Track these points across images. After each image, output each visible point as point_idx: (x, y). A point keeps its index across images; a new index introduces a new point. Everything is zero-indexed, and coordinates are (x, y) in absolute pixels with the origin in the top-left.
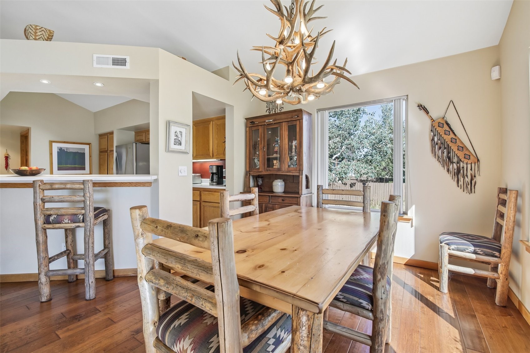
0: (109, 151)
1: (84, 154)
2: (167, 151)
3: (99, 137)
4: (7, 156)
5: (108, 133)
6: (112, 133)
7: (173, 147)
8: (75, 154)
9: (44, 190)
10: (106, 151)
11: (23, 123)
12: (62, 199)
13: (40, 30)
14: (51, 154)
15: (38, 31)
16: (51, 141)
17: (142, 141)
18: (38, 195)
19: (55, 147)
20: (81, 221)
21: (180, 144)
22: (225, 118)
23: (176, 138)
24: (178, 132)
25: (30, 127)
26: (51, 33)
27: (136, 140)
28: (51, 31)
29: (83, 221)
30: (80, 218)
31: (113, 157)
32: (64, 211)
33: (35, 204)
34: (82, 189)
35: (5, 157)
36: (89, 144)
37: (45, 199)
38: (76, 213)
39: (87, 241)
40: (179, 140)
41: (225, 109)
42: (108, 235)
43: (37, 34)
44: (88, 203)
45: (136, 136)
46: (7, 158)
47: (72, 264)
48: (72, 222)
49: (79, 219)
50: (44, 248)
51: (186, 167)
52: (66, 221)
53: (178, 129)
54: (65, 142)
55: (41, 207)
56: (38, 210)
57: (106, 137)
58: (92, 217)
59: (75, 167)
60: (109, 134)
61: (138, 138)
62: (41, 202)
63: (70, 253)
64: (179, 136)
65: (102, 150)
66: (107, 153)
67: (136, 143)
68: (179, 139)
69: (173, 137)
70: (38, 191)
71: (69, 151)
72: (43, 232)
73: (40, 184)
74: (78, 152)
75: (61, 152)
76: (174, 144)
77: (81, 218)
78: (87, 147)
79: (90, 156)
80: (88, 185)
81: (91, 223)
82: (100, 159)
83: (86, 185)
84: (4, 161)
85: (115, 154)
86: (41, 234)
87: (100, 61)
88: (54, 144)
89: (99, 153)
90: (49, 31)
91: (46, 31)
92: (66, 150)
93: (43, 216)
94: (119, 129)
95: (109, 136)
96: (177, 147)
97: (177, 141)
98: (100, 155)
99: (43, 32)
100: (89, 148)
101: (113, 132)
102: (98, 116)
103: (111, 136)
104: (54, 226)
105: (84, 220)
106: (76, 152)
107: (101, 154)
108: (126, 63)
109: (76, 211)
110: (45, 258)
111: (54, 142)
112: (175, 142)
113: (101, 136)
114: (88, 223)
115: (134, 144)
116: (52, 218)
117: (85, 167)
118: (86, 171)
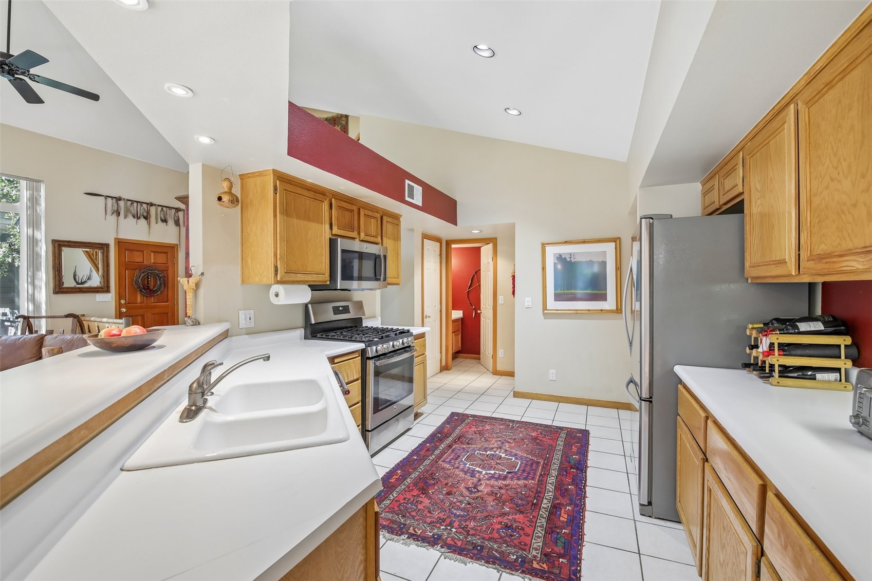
4: (513, 274)
14: (544, 269)
16: (544, 244)
17: (713, 207)
25: (515, 222)
27: (703, 210)
35: (512, 276)
36: (615, 240)
45: (703, 197)
46: (514, 278)
54: (566, 243)
59: (587, 295)
61: (707, 201)
71: (575, 260)
75: (561, 261)
78: (610, 249)
79: (617, 269)
88: (548, 248)
100: (616, 248)
102: (628, 167)
111: (549, 244)
117: (606, 294)
118: (609, 304)
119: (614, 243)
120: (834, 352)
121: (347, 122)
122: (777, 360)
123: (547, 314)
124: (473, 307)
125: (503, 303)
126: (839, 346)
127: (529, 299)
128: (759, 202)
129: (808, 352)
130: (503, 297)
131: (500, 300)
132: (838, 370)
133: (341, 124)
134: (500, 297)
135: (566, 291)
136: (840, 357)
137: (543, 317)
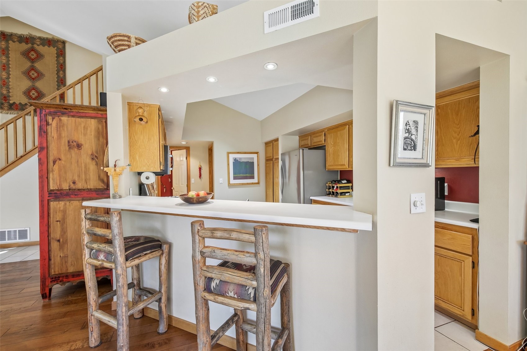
0: (274, 160)
1: (253, 163)
2: (392, 165)
3: (265, 145)
4: (200, 167)
5: (273, 140)
6: (277, 140)
7: (402, 154)
8: (247, 163)
9: (204, 238)
10: (272, 160)
11: (209, 139)
12: (226, 257)
13: (203, 7)
14: (228, 165)
15: (200, 9)
16: (228, 153)
17: (307, 146)
18: (197, 245)
19: (232, 157)
20: (252, 299)
21: (414, 148)
22: (479, 87)
23: (407, 135)
24: (411, 123)
25: (213, 141)
26: (214, 9)
27: (300, 146)
28: (214, 5)
29: (255, 300)
30: (250, 293)
31: (278, 166)
32: (229, 277)
33: (194, 260)
34: (253, 243)
35: (199, 168)
36: (257, 153)
37: (205, 253)
38: (244, 283)
39: (261, 340)
40: (412, 140)
41: (479, 68)
42: (287, 307)
43: (200, 14)
44: (262, 270)
45: (300, 141)
46: (200, 169)
47: (241, 335)
48: (239, 297)
49: (248, 295)
50: (204, 328)
51: (423, 195)
52: (232, 294)
53: (413, 117)
54: (238, 153)
55: (201, 264)
56: (197, 268)
57: (272, 144)
58: (267, 298)
59: (247, 176)
60: (274, 142)
61: (303, 143)
62: (200, 257)
63: (239, 320)
64: (413, 131)
65: (268, 158)
66: (272, 162)
67: (303, 149)
68: (413, 137)
69: (402, 134)
70: (197, 241)
71: (242, 161)
72: (203, 303)
73: (199, 228)
74: (248, 162)
75: (236, 161)
76: (405, 149)
77: (252, 295)
78: (255, 156)
79: (258, 165)
80: (261, 238)
81: (267, 308)
82: (266, 167)
83: (258, 237)
84: (199, 172)
85: (280, 163)
86: (201, 307)
87: (275, 19)
88: (230, 155)
89: (266, 161)
90: (213, 5)
91: (209, 6)
92: (239, 161)
93: (203, 278)
94: (283, 135)
95: (275, 143)
96: (410, 154)
97: (409, 141)
98: (266, 164)
99: (206, 9)
100: (257, 157)
101: (278, 138)
102: (263, 123)
103: (276, 143)
104: (216, 299)
105: (256, 298)
106: (247, 161)
107: (267, 162)
108: (314, 8)
109: (244, 279)
110: (206, 344)
111: (231, 153)
112: (405, 143)
113: (267, 144)
114: (262, 308)
115: (301, 150)
116: (213, 285)
117: (254, 176)
118: (255, 180)
119: (257, 154)
120: (348, 188)
121: (64, 47)
122: (339, 191)
123: (230, 185)
124: (165, 186)
125: (194, 182)
126: (349, 186)
127: (222, 179)
128: (332, 148)
129: (345, 188)
130: (194, 179)
131: (192, 181)
132: (349, 192)
133: (57, 47)
134: (192, 179)
135: (238, 175)
136: (349, 189)
137: (228, 188)
